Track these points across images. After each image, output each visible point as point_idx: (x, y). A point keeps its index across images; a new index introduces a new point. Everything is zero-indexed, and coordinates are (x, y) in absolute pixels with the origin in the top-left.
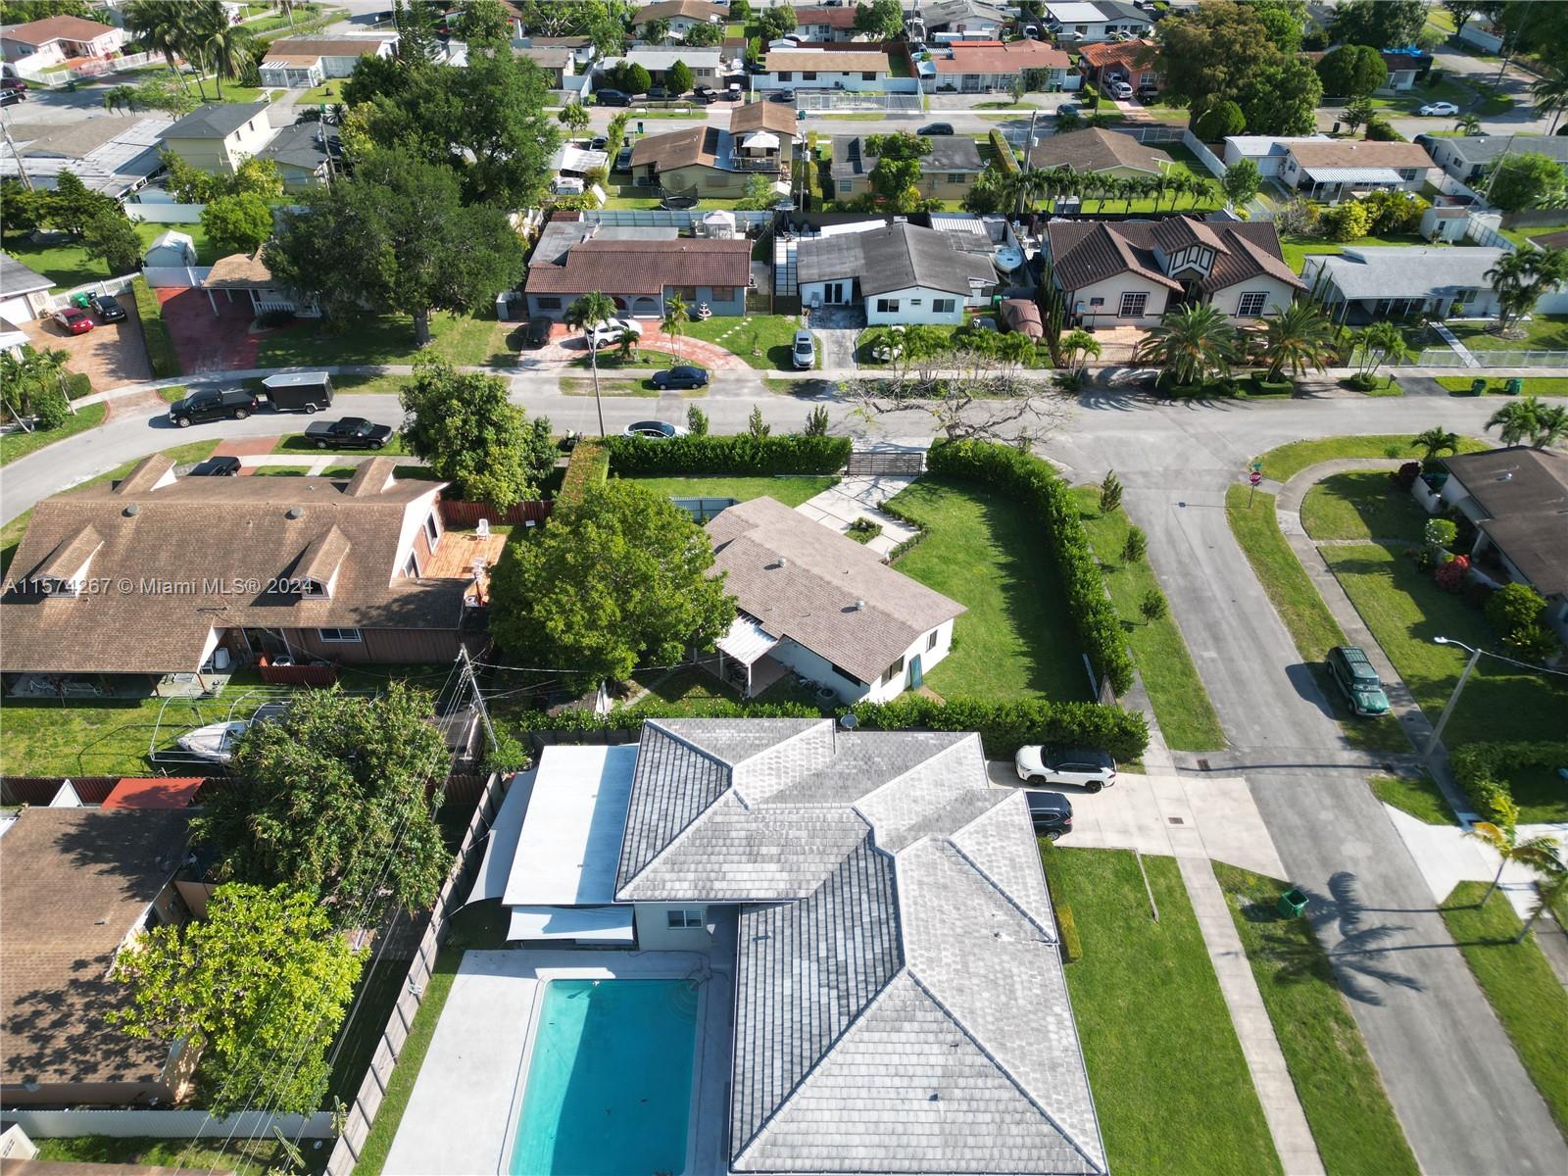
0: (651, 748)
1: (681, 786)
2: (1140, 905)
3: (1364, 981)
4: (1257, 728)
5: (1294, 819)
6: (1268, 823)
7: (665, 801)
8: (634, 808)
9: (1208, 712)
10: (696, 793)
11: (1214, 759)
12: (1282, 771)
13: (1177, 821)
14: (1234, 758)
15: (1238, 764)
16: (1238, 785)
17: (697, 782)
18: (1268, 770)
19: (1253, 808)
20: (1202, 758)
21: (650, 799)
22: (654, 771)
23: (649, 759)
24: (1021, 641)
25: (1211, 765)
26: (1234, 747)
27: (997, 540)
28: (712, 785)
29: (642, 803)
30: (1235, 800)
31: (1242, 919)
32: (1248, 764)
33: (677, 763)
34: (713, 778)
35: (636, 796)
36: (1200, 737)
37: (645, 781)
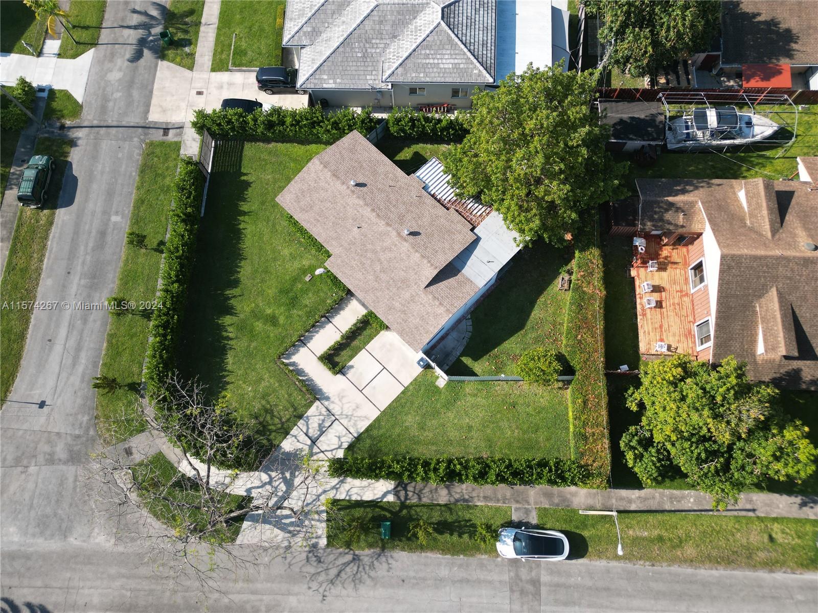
0: (489, 59)
1: (469, 24)
2: (241, 38)
3: (154, 13)
4: (120, 155)
5: (136, 94)
6: (151, 92)
7: (477, 19)
8: (494, 24)
9: (144, 170)
10: (460, 15)
11: (157, 136)
12: (124, 123)
13: (199, 93)
14: (146, 134)
15: (146, 130)
16: (155, 116)
17: (460, 22)
18: (132, 124)
19: (154, 101)
20: (165, 138)
21: (485, 25)
22: (485, 42)
23: (489, 52)
24: (241, 226)
25: (161, 132)
26: (143, 141)
27: (224, 346)
28: (452, 16)
29: (490, 25)
30: (161, 106)
31: (193, 41)
32: (140, 130)
33: (472, 41)
34: (452, 20)
35: (493, 31)
36: (158, 151)
37: (489, 38)
